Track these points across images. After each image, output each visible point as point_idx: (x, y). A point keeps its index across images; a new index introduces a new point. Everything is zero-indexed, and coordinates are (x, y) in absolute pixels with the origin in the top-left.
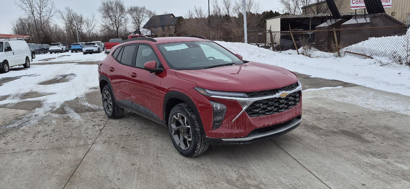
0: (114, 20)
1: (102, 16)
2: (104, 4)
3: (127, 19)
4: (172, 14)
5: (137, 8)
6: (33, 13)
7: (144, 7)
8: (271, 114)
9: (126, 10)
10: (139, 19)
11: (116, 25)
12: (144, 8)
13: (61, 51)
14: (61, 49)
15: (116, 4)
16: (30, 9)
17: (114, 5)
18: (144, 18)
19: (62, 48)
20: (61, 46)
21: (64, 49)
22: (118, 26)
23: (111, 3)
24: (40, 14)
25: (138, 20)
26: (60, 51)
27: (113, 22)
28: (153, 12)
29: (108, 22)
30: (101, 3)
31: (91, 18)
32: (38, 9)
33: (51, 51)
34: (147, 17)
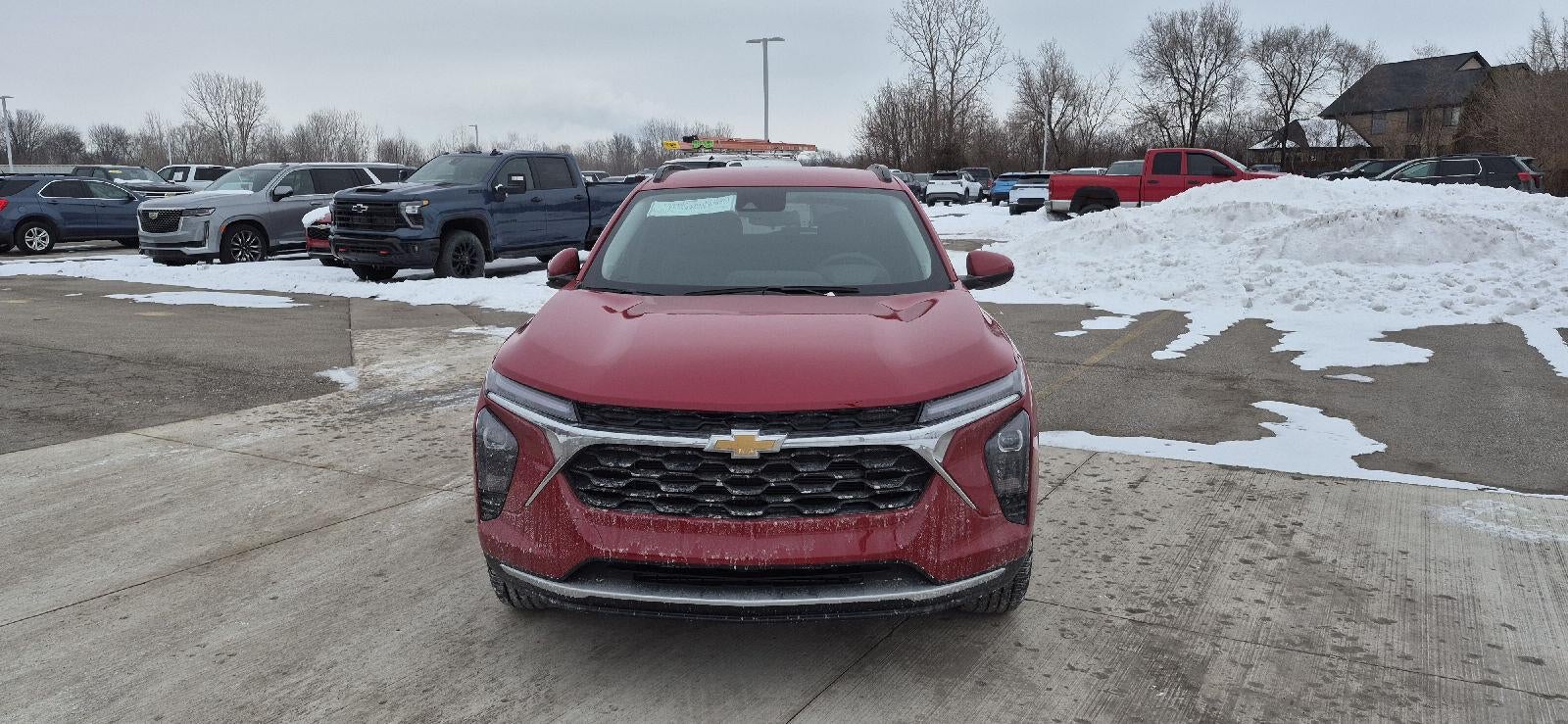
0: (1188, 87)
1: (1141, 72)
2: (1157, 28)
3: (1241, 82)
4: (1476, 56)
5: (1295, 34)
6: (932, 69)
7: (1323, 28)
8: (683, 515)
9: (1247, 43)
10: (1296, 79)
11: (1192, 104)
12: (1326, 34)
13: (961, 199)
14: (961, 191)
15: (1204, 25)
16: (928, 55)
17: (1197, 27)
18: (1317, 74)
19: (967, 190)
20: (963, 180)
21: (974, 192)
22: (1202, 109)
23: (1184, 19)
24: (954, 72)
25: (1290, 85)
26: (957, 197)
27: (1184, 94)
28: (1363, 46)
29: (1163, 93)
30: (1147, 24)
31: (1101, 82)
32: (950, 55)
33: (931, 197)
34: (1333, 72)
